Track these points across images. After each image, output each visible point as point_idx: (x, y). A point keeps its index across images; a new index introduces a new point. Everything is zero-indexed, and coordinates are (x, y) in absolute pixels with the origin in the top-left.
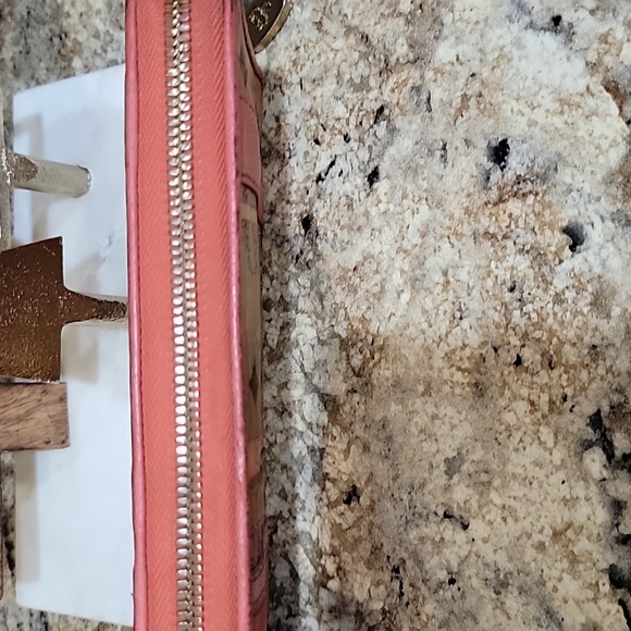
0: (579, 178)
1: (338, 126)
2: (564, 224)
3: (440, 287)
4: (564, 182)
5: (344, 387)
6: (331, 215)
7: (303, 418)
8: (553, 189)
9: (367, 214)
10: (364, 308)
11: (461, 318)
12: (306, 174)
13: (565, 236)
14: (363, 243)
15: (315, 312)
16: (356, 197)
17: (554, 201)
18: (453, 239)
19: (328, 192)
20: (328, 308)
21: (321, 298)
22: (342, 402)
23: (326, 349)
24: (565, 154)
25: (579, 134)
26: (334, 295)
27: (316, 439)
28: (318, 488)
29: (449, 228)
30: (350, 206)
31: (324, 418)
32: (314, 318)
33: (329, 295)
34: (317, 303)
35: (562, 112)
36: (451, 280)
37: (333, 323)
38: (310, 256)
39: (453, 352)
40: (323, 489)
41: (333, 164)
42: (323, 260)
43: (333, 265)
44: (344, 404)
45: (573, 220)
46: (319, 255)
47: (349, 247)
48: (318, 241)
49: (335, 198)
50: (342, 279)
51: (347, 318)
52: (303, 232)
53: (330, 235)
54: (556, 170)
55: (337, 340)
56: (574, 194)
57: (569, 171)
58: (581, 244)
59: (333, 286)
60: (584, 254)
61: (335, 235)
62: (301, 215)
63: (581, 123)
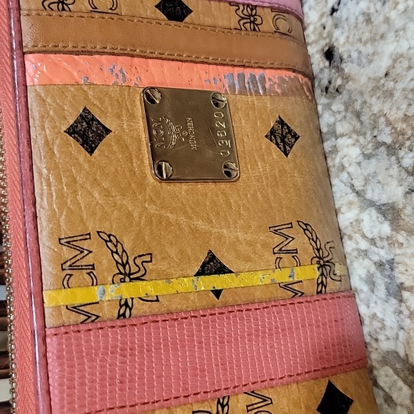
5: (400, 191)
6: (351, 37)
7: (364, 236)
9: (387, 20)
10: (404, 106)
12: (320, 13)
14: (389, 48)
15: (355, 131)
16: (372, 10)
19: (344, 18)
21: (358, 115)
22: (401, 206)
23: (373, 161)
26: (370, 107)
27: (382, 252)
28: (394, 301)
30: (368, 20)
31: (386, 228)
32: (355, 136)
33: (366, 110)
37: (375, 134)
38: (339, 82)
40: (401, 301)
42: (352, 80)
43: (363, 80)
44: (405, 207)
46: (347, 78)
47: (376, 57)
50: (376, 89)
51: (389, 123)
52: (327, 63)
53: (355, 55)
55: (383, 149)
59: (368, 100)
61: (360, 53)
62: (323, 50)
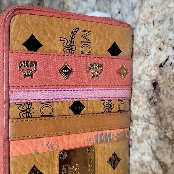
1: (170, 43)
5: (170, 161)
6: (166, 82)
7: (151, 170)
12: (155, 64)
15: (158, 125)
19: (165, 72)
20: (164, 124)
21: (161, 119)
22: (169, 167)
23: (162, 142)
26: (167, 119)
31: (161, 172)
32: (157, 127)
33: (164, 119)
34: (159, 121)
37: (166, 132)
38: (156, 100)
41: (167, 60)
42: (162, 102)
43: (166, 105)
44: (170, 168)
46: (160, 100)
48: (160, 94)
49: (168, 75)
50: (171, 112)
51: (172, 130)
52: (153, 89)
53: (165, 92)
55: (167, 139)
59: (166, 115)
61: (168, 92)
62: (152, 81)
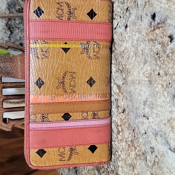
0: (172, 21)
2: (169, 35)
3: (141, 55)
4: (168, 23)
8: (166, 25)
11: (146, 63)
13: (169, 38)
17: (166, 29)
18: (144, 42)
24: (169, 15)
25: (172, 9)
29: (143, 39)
35: (168, 3)
36: (144, 53)
39: (144, 72)
45: (171, 34)
54: (166, 20)
56: (171, 26)
57: (169, 20)
58: (173, 40)
60: (173, 43)
63: (172, 6)
